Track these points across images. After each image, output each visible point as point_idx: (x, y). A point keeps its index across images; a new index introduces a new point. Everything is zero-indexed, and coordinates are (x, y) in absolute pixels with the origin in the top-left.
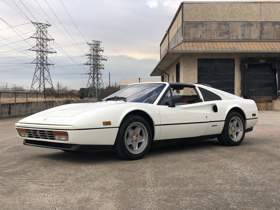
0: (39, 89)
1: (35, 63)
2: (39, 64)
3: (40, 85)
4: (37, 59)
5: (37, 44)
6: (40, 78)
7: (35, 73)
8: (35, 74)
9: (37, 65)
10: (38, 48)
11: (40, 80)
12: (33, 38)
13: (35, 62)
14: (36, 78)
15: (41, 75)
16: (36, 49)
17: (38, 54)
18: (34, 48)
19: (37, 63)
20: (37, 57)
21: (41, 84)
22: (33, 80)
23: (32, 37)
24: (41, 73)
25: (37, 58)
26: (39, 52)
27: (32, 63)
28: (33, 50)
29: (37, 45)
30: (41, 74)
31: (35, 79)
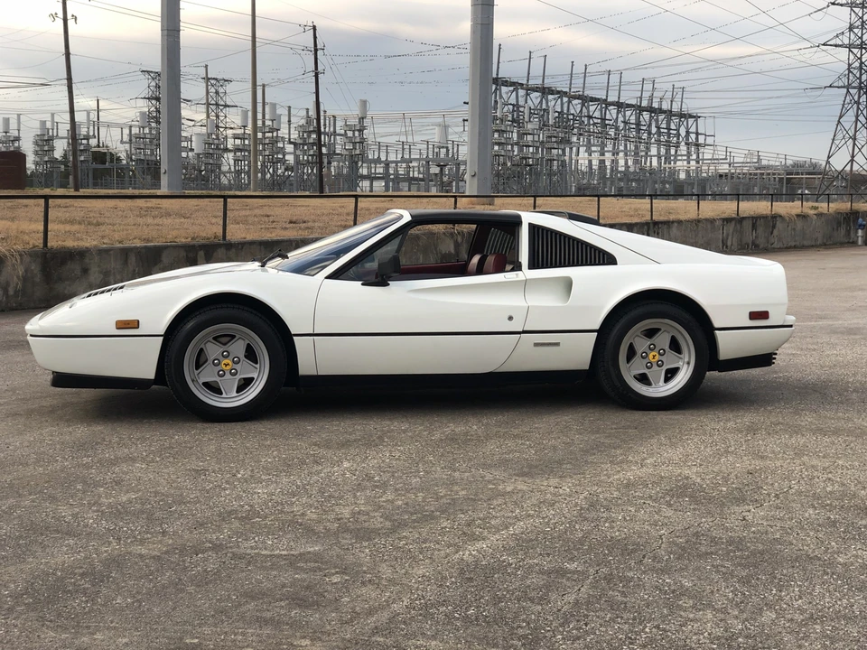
0: (848, 168)
1: (841, 87)
2: (854, 88)
3: (853, 156)
4: (850, 72)
5: (851, 25)
6: (855, 135)
7: (841, 117)
8: (839, 122)
9: (848, 91)
10: (852, 36)
11: (855, 139)
12: (837, 4)
13: (841, 84)
14: (842, 135)
15: (859, 125)
16: (846, 42)
17: (852, 57)
18: (841, 37)
19: (848, 87)
20: (849, 65)
21: (856, 150)
22: (833, 139)
23: (833, 4)
24: (857, 116)
25: (848, 69)
26: (855, 51)
27: (830, 86)
28: (836, 46)
29: (851, 28)
30: (857, 120)
31: (840, 136)
